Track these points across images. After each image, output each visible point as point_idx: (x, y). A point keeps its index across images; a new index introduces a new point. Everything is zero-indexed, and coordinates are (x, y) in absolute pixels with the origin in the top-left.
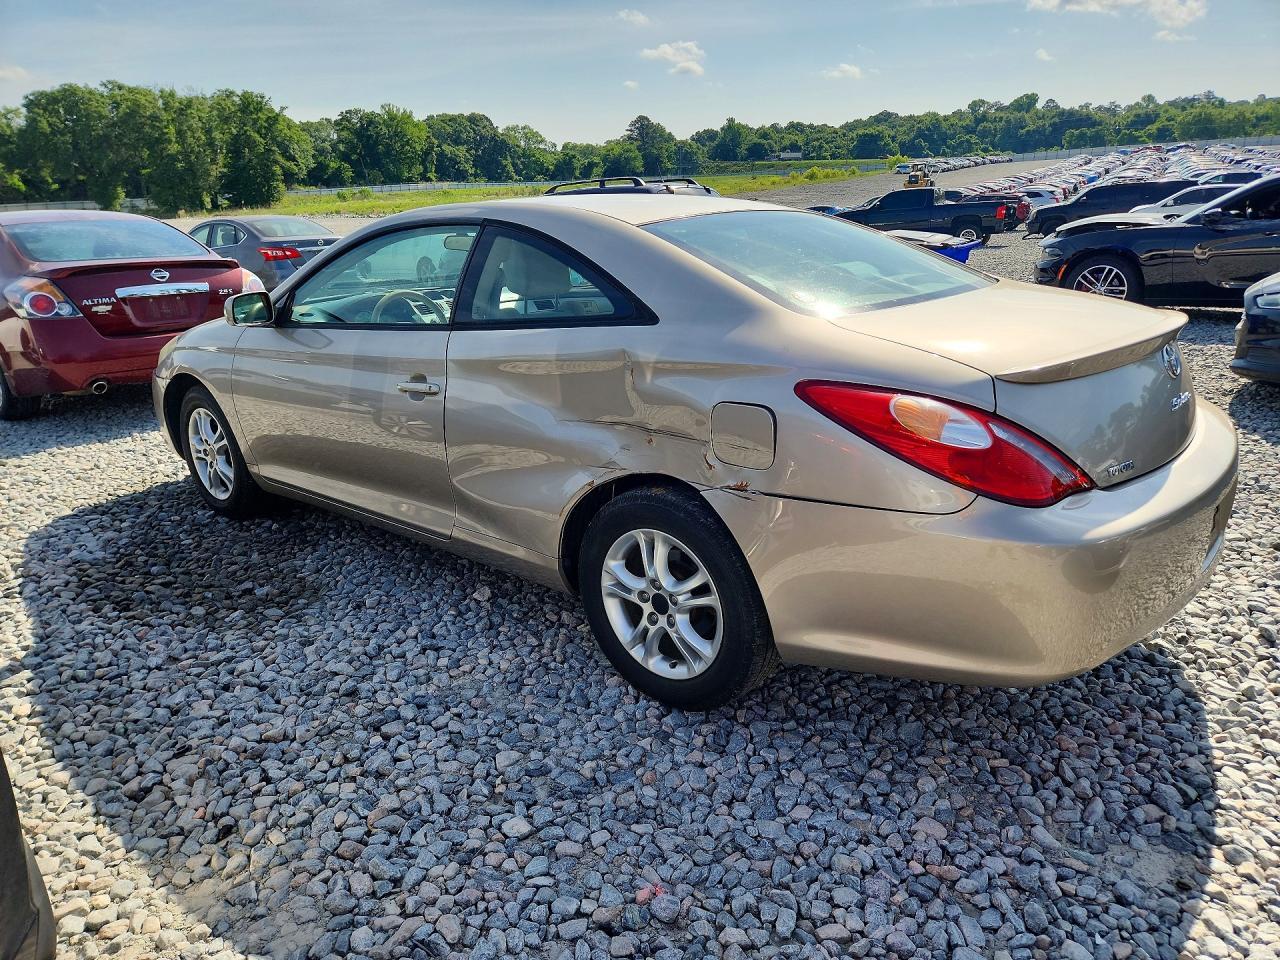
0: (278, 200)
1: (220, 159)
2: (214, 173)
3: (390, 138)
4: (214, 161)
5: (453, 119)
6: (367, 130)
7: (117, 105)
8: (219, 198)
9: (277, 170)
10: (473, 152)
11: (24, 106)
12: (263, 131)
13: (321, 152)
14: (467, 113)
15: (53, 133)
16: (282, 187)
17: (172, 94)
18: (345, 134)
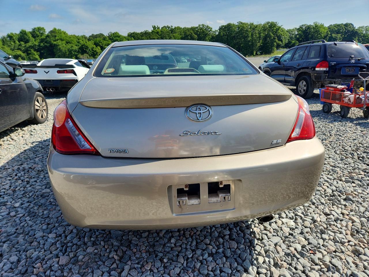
0: (273, 52)
1: (261, 41)
2: (258, 45)
3: (314, 33)
4: (259, 42)
5: (339, 25)
6: (307, 30)
7: (239, 28)
8: (258, 52)
9: (275, 44)
10: (343, 36)
11: (219, 29)
12: (274, 33)
13: (291, 38)
14: (344, 23)
15: (223, 36)
16: (275, 48)
17: (253, 24)
18: (300, 32)
